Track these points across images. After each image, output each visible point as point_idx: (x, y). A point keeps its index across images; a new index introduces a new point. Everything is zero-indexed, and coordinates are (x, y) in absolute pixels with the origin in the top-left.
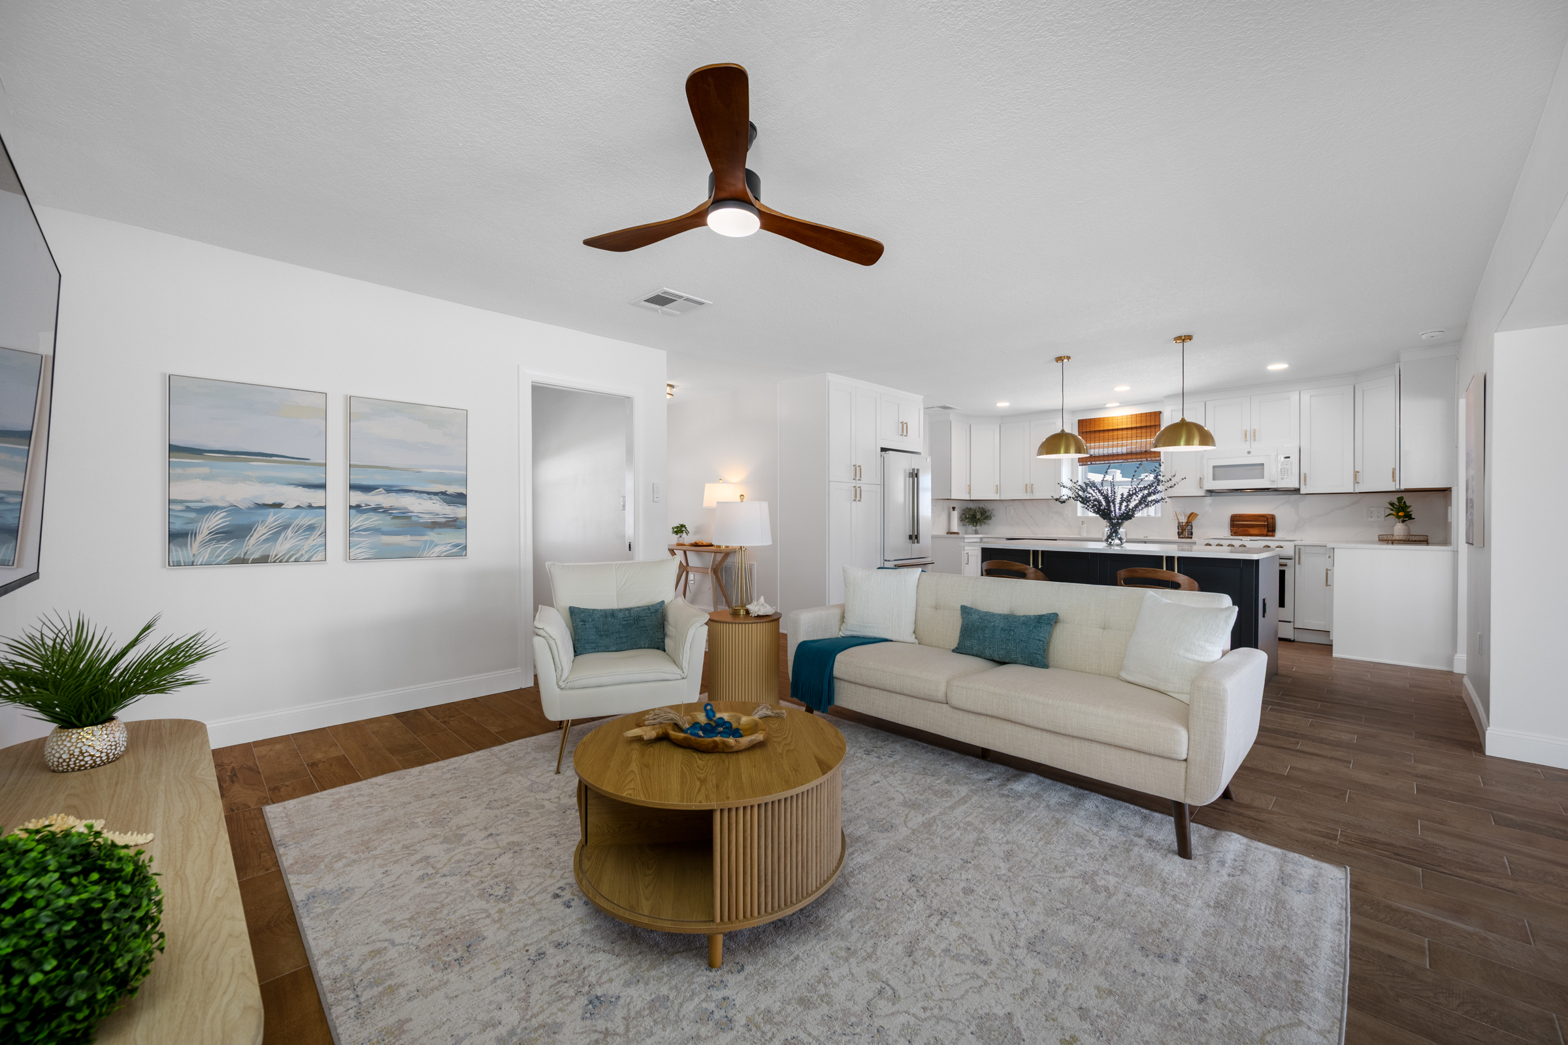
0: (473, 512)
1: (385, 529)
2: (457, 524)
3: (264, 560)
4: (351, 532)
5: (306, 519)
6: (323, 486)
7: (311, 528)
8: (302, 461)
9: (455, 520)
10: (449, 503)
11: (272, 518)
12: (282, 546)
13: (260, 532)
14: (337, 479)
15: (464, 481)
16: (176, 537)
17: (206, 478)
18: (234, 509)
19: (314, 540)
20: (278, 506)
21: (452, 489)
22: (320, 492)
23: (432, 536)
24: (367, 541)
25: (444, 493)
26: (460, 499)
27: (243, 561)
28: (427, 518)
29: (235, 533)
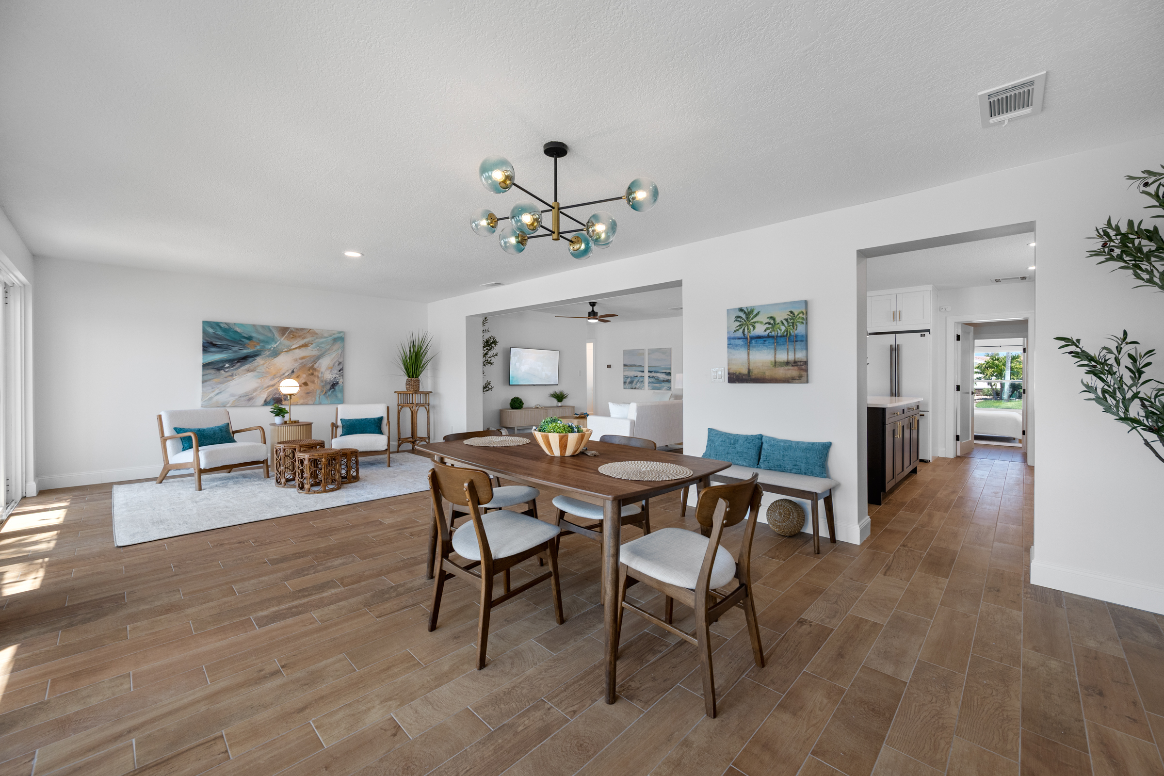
0: (672, 377)
1: (654, 382)
2: (669, 381)
3: (635, 388)
4: (649, 383)
5: (641, 380)
6: (644, 372)
7: (642, 382)
8: (640, 366)
9: (668, 380)
10: (667, 375)
11: (636, 379)
12: (638, 386)
13: (635, 382)
14: (646, 370)
15: (670, 369)
16: (625, 383)
17: (628, 371)
18: (631, 377)
19: (643, 384)
20: (637, 376)
21: (668, 371)
23: (663, 384)
24: (651, 385)
25: (666, 372)
26: (669, 374)
27: (632, 388)
28: (662, 379)
29: (631, 382)
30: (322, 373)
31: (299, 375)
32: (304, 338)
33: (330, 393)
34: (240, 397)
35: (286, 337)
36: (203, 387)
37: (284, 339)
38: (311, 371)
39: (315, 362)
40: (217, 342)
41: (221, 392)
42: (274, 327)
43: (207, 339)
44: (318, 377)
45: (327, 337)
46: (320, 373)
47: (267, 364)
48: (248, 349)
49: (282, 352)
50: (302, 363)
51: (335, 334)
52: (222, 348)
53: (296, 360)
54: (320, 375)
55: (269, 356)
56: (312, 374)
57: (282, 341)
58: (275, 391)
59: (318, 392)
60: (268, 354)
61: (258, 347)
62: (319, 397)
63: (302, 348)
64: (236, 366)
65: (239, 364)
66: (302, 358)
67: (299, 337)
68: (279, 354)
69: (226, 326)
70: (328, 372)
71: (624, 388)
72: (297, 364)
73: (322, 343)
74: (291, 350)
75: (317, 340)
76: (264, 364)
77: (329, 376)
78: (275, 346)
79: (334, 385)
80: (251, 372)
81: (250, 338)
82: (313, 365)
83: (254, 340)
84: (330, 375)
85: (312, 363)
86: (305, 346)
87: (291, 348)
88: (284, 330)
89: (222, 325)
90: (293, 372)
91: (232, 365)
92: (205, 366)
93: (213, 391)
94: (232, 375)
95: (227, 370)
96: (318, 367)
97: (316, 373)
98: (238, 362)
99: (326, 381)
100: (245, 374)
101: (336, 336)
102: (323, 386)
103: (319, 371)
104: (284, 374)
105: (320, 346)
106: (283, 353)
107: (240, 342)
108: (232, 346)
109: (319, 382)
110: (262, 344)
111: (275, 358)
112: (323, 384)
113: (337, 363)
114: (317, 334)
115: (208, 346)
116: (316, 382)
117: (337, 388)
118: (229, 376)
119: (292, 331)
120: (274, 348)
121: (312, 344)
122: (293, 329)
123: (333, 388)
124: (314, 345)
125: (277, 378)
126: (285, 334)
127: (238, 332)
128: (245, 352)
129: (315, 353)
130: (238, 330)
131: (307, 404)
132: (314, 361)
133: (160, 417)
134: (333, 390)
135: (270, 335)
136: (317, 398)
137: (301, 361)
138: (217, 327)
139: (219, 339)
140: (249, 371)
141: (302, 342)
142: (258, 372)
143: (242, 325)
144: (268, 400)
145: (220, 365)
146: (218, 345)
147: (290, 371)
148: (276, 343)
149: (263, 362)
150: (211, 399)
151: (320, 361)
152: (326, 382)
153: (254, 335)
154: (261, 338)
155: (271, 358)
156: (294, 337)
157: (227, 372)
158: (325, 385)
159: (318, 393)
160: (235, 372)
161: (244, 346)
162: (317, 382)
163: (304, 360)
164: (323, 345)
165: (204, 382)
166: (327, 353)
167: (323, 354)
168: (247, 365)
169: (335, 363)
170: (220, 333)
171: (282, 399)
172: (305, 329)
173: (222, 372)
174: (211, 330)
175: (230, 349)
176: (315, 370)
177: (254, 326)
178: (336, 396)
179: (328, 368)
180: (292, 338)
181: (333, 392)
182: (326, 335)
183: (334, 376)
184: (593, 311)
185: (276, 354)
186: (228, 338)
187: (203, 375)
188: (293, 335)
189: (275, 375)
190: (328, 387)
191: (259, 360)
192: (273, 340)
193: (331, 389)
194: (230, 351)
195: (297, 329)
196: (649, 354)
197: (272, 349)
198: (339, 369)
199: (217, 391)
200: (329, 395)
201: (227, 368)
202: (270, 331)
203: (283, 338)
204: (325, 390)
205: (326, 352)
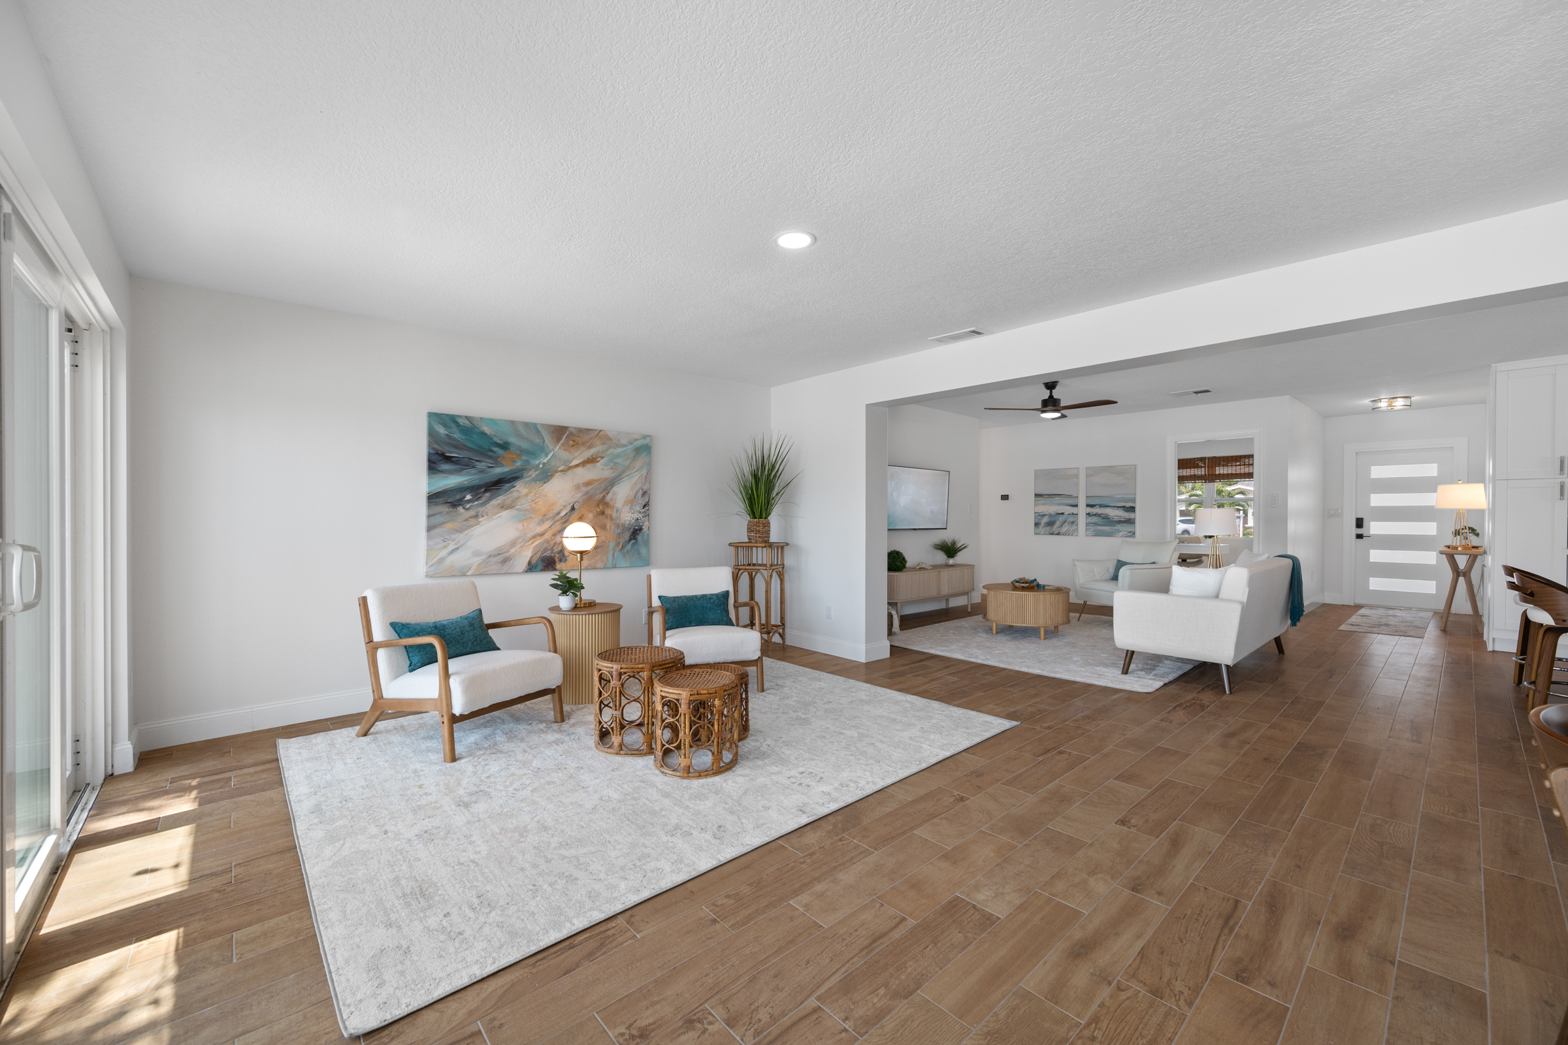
0: (1138, 516)
1: (1099, 523)
2: (1131, 522)
3: (1058, 534)
4: (1087, 524)
5: (1071, 519)
6: (1077, 506)
7: (1073, 522)
8: (1070, 496)
9: (1130, 519)
10: (1126, 511)
11: (1061, 518)
12: (1064, 529)
13: (1058, 524)
14: (1082, 502)
15: (1134, 500)
16: (1037, 524)
17: (1043, 504)
18: (1050, 515)
19: (1074, 527)
20: (1063, 514)
21: (1128, 505)
22: (1076, 508)
23: (1119, 527)
24: (1092, 528)
25: (1124, 507)
26: (1132, 509)
27: (1052, 534)
28: (1117, 519)
29: (1050, 524)
30: (617, 511)
31: (583, 515)
32: (590, 447)
33: (629, 547)
34: (490, 556)
35: (563, 445)
36: (429, 538)
37: (560, 448)
38: (601, 507)
39: (607, 490)
40: (452, 452)
41: (457, 548)
42: (543, 425)
43: (436, 447)
44: (612, 519)
45: (626, 446)
46: (615, 510)
47: (532, 494)
48: (502, 465)
49: (557, 472)
50: (587, 492)
51: (637, 440)
52: (461, 464)
53: (577, 487)
54: (614, 515)
55: (535, 480)
56: (603, 513)
57: (556, 452)
58: (546, 545)
59: (612, 545)
60: (534, 475)
61: (519, 464)
62: (613, 555)
63: (588, 466)
64: (484, 499)
65: (487, 495)
66: (587, 484)
67: (584, 444)
68: (552, 476)
69: (467, 422)
70: (627, 508)
71: (1036, 534)
72: (579, 495)
73: (618, 456)
74: (570, 468)
75: (611, 451)
76: (527, 495)
77: (628, 516)
78: (545, 461)
79: (636, 532)
80: (507, 509)
81: (505, 446)
82: (604, 497)
83: (512, 449)
84: (630, 515)
85: (601, 493)
86: (592, 461)
87: (571, 465)
88: (559, 432)
89: (461, 421)
90: (573, 509)
91: (476, 497)
92: (434, 498)
93: (445, 547)
94: (476, 516)
95: (468, 506)
96: (611, 501)
97: (608, 512)
98: (486, 491)
99: (623, 525)
100: (498, 513)
101: (638, 443)
102: (619, 534)
103: (613, 507)
104: (559, 513)
105: (614, 461)
106: (557, 474)
107: (490, 454)
108: (477, 461)
109: (613, 527)
110: (524, 458)
111: (545, 483)
112: (619, 531)
113: (641, 492)
114: (610, 439)
115: (437, 460)
116: (608, 527)
117: (639, 538)
118: (471, 517)
119: (571, 434)
120: (544, 464)
121: (602, 458)
122: (574, 430)
123: (635, 538)
124: (605, 459)
125: (548, 520)
126: (561, 439)
127: (486, 434)
128: (498, 471)
129: (608, 474)
130: (487, 430)
131: (594, 568)
132: (605, 489)
133: (364, 601)
134: (634, 541)
135: (537, 440)
136: (610, 557)
137: (585, 489)
138: (453, 425)
139: (456, 447)
140: (503, 507)
141: (588, 454)
142: (518, 510)
143: (493, 421)
144: (534, 562)
145: (458, 497)
146: (454, 459)
147: (569, 508)
148: (547, 456)
149: (527, 490)
150: (442, 560)
151: (615, 489)
152: (624, 528)
153: (512, 440)
154: (524, 445)
155: (538, 483)
156: (576, 445)
157: (467, 509)
158: (622, 533)
159: (611, 548)
160: (481, 509)
161: (496, 461)
162: (610, 527)
163: (590, 487)
164: (619, 460)
165: (430, 528)
166: (625, 474)
167: (620, 475)
168: (501, 497)
169: (637, 492)
170: (457, 435)
171: (557, 559)
172: (592, 430)
173: (460, 509)
174: (442, 431)
175: (474, 467)
176: (607, 505)
177: (513, 422)
178: (639, 553)
179: (626, 503)
180: (573, 446)
181: (634, 544)
182: (624, 442)
183: (636, 516)
184: (1051, 396)
185: (546, 475)
186: (469, 444)
187: (429, 516)
188: (574, 441)
189: (544, 515)
190: (627, 535)
191: (520, 488)
192: (543, 450)
193: (630, 540)
194: (473, 471)
195: (580, 430)
196: (1087, 476)
197: (541, 466)
198: (644, 504)
199: (452, 547)
200: (628, 551)
201: (469, 501)
202: (538, 432)
203: (558, 447)
204: (622, 541)
205: (623, 472)
